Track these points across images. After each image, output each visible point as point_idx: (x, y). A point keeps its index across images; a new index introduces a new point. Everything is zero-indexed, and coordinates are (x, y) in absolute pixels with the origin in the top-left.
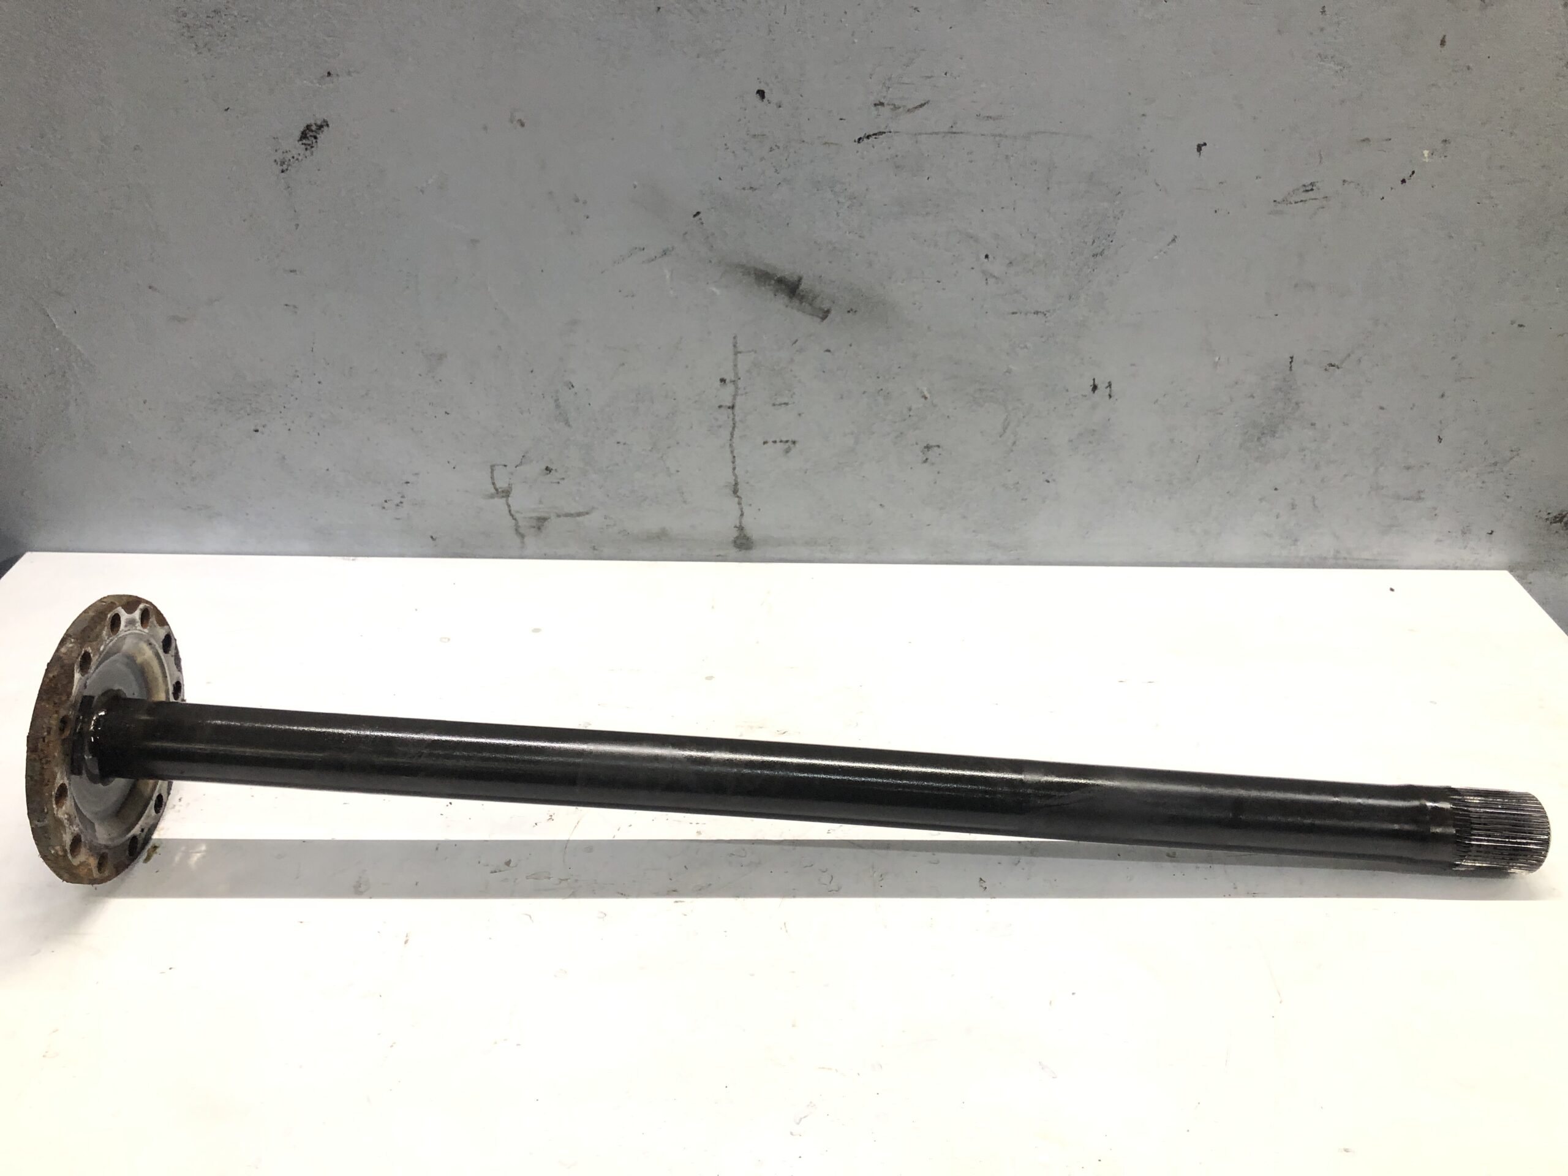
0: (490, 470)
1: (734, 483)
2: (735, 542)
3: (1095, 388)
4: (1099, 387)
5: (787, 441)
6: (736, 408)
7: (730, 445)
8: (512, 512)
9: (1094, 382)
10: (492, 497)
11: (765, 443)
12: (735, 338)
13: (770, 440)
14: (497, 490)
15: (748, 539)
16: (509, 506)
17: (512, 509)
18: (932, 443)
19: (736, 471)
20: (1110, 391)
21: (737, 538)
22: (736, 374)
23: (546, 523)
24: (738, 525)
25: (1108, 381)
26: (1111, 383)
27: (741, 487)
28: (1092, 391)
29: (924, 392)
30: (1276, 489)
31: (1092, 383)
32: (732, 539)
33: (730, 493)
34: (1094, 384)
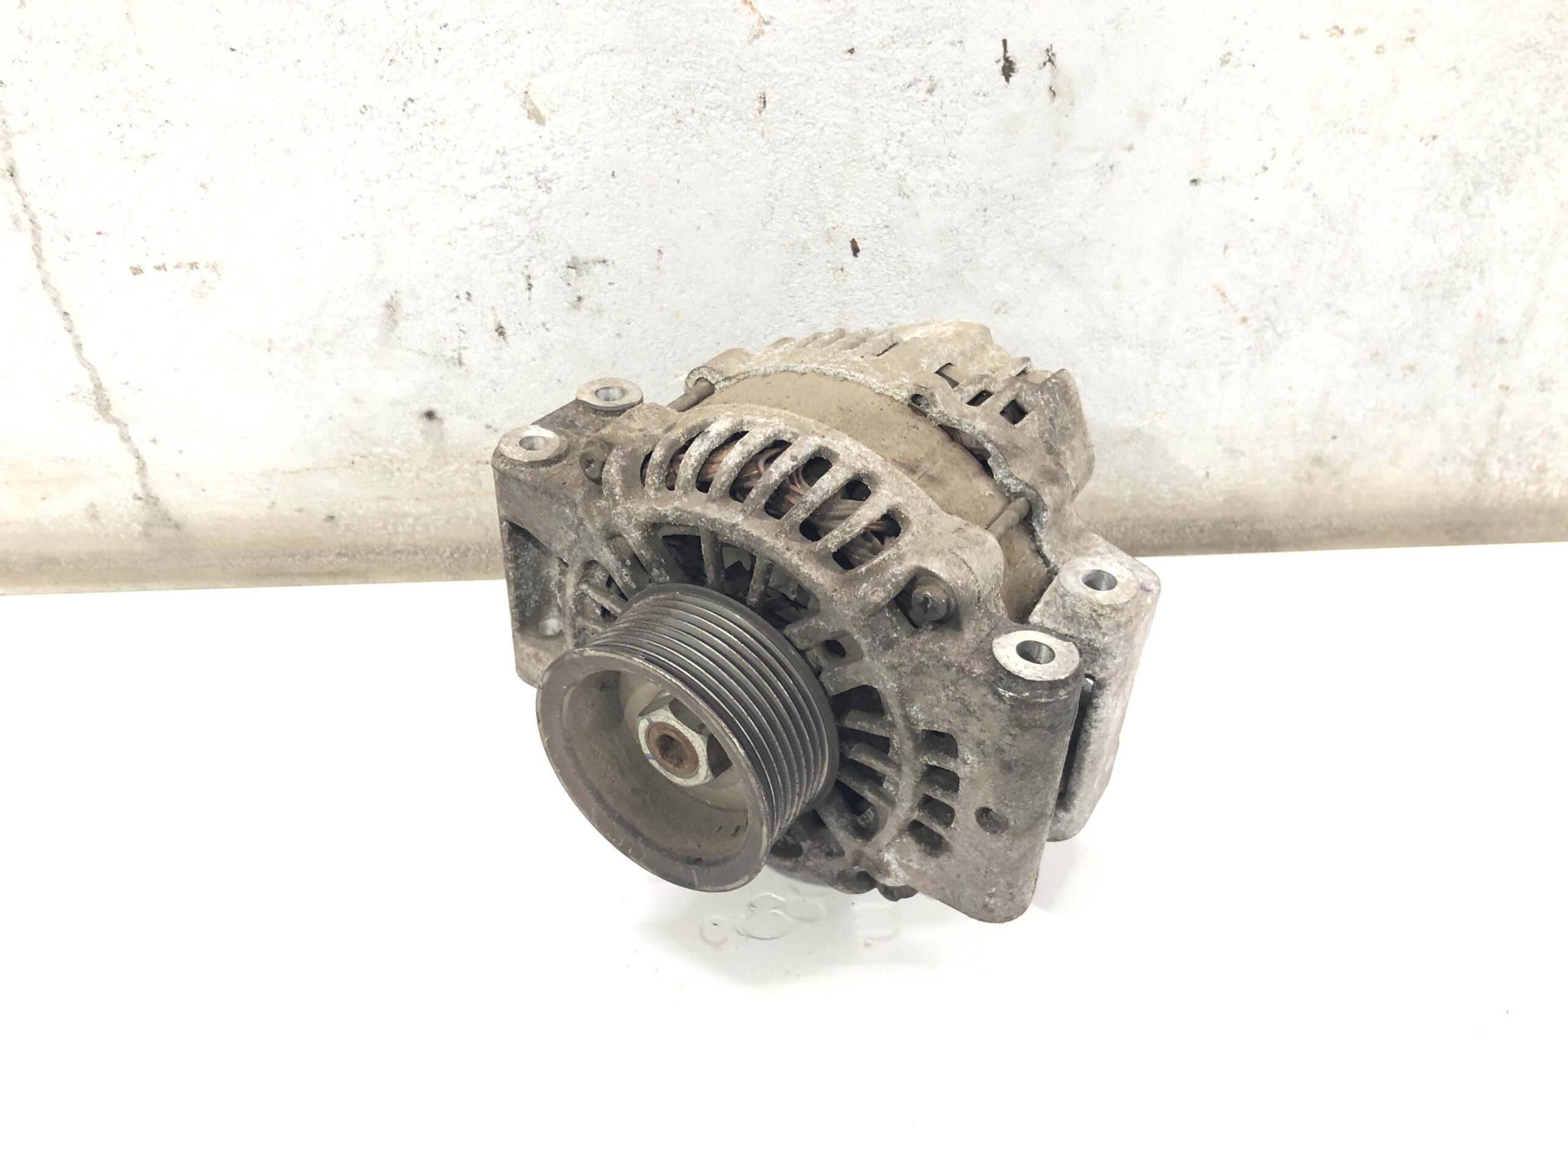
1: (91, 387)
2: (146, 535)
3: (1008, 69)
4: (1017, 66)
5: (193, 265)
6: (20, 172)
7: (43, 283)
9: (1005, 50)
11: (137, 271)
13: (147, 265)
15: (177, 526)
18: (583, 254)
19: (86, 353)
20: (1055, 75)
21: (147, 525)
24: (140, 492)
25: (1047, 46)
26: (1055, 50)
27: (113, 393)
28: (1003, 77)
29: (532, 103)
30: (1502, 341)
31: (1002, 55)
32: (137, 528)
33: (97, 415)
34: (1008, 55)
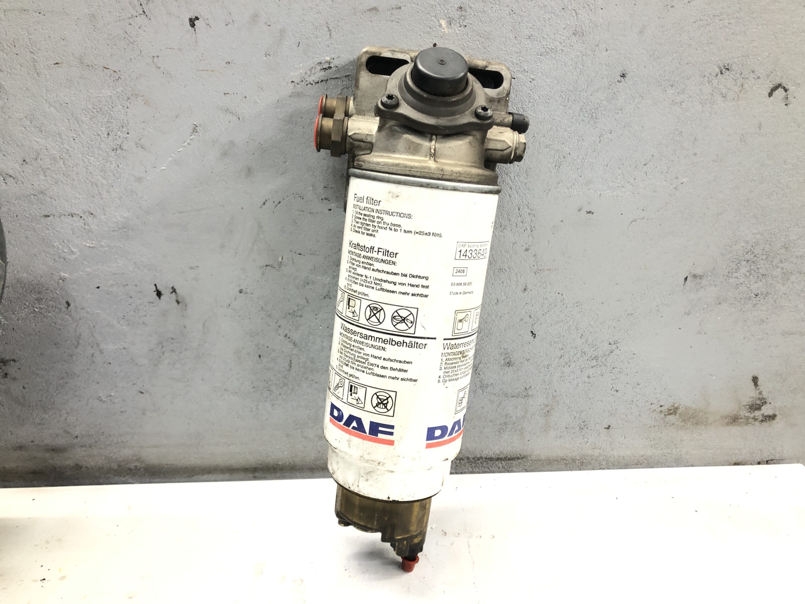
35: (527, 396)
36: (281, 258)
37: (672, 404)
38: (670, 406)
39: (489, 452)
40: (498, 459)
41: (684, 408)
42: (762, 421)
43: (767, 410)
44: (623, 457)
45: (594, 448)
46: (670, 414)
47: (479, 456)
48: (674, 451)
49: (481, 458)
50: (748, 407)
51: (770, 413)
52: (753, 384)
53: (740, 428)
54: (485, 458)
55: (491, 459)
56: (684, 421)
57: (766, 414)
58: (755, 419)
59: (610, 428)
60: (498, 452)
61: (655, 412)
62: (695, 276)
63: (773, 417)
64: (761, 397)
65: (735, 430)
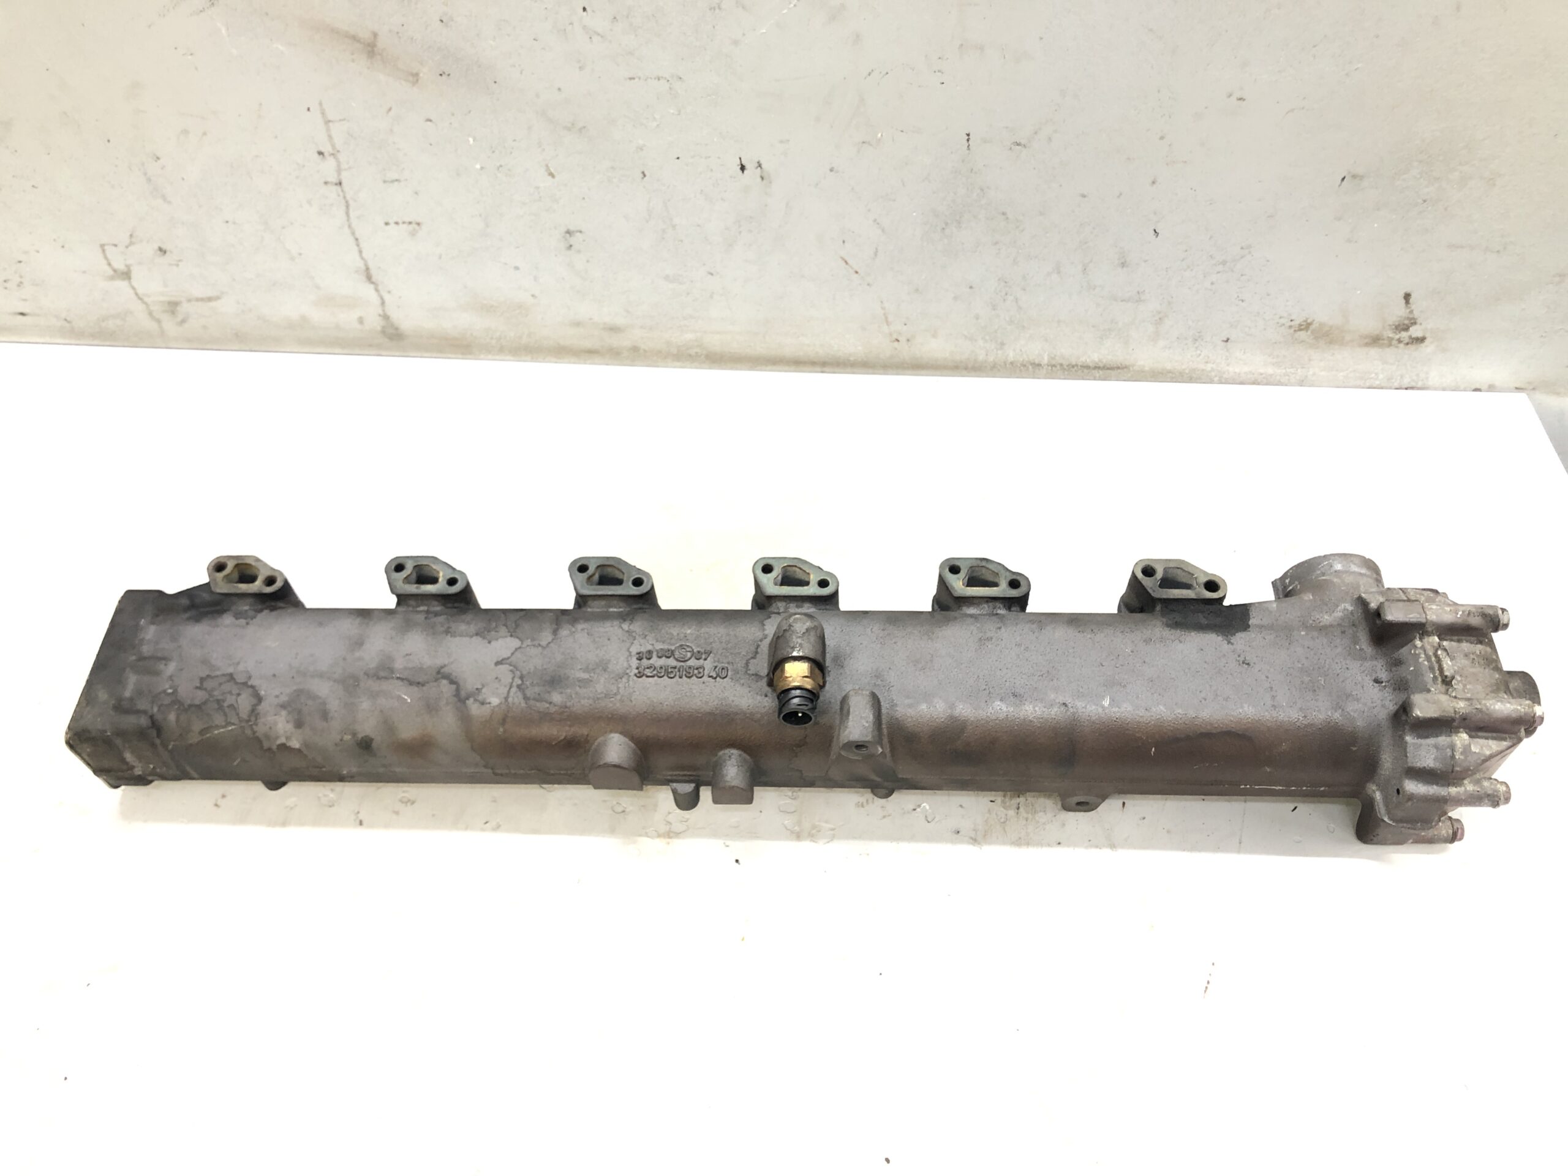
0: (100, 250)
1: (363, 268)
2: (383, 332)
3: (743, 168)
4: (746, 167)
5: (410, 223)
6: (344, 184)
7: (350, 226)
8: (141, 296)
9: (741, 162)
10: (112, 278)
11: (387, 224)
12: (321, 104)
13: (391, 221)
14: (115, 271)
15: (397, 329)
16: (134, 288)
17: (140, 291)
18: (572, 228)
19: (364, 255)
20: (762, 172)
21: (383, 327)
22: (333, 146)
23: (178, 308)
24: (381, 312)
25: (757, 160)
26: (762, 162)
27: (373, 272)
28: (741, 172)
29: (550, 170)
30: (971, 287)
31: (738, 162)
32: (379, 328)
33: (364, 278)
34: (743, 163)
35: (1139, 301)
36: (879, 135)
37: (1305, 319)
38: (1302, 320)
39: (1086, 361)
40: (1097, 368)
41: (1317, 325)
42: (1407, 344)
43: (1415, 331)
44: (1239, 374)
45: (1207, 362)
46: (1301, 330)
47: (1074, 363)
48: (1299, 370)
49: (1077, 365)
50: (1394, 327)
51: (1420, 334)
52: (1403, 301)
53: (1381, 350)
54: (1081, 366)
55: (1088, 367)
56: (1316, 338)
57: (1413, 336)
58: (1400, 341)
59: (1229, 341)
60: (1097, 360)
61: (1283, 327)
62: (1354, 177)
63: (1422, 340)
64: (1411, 316)
65: (1374, 352)
